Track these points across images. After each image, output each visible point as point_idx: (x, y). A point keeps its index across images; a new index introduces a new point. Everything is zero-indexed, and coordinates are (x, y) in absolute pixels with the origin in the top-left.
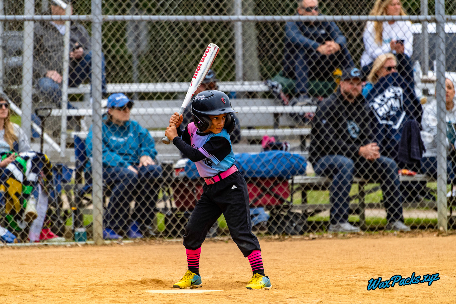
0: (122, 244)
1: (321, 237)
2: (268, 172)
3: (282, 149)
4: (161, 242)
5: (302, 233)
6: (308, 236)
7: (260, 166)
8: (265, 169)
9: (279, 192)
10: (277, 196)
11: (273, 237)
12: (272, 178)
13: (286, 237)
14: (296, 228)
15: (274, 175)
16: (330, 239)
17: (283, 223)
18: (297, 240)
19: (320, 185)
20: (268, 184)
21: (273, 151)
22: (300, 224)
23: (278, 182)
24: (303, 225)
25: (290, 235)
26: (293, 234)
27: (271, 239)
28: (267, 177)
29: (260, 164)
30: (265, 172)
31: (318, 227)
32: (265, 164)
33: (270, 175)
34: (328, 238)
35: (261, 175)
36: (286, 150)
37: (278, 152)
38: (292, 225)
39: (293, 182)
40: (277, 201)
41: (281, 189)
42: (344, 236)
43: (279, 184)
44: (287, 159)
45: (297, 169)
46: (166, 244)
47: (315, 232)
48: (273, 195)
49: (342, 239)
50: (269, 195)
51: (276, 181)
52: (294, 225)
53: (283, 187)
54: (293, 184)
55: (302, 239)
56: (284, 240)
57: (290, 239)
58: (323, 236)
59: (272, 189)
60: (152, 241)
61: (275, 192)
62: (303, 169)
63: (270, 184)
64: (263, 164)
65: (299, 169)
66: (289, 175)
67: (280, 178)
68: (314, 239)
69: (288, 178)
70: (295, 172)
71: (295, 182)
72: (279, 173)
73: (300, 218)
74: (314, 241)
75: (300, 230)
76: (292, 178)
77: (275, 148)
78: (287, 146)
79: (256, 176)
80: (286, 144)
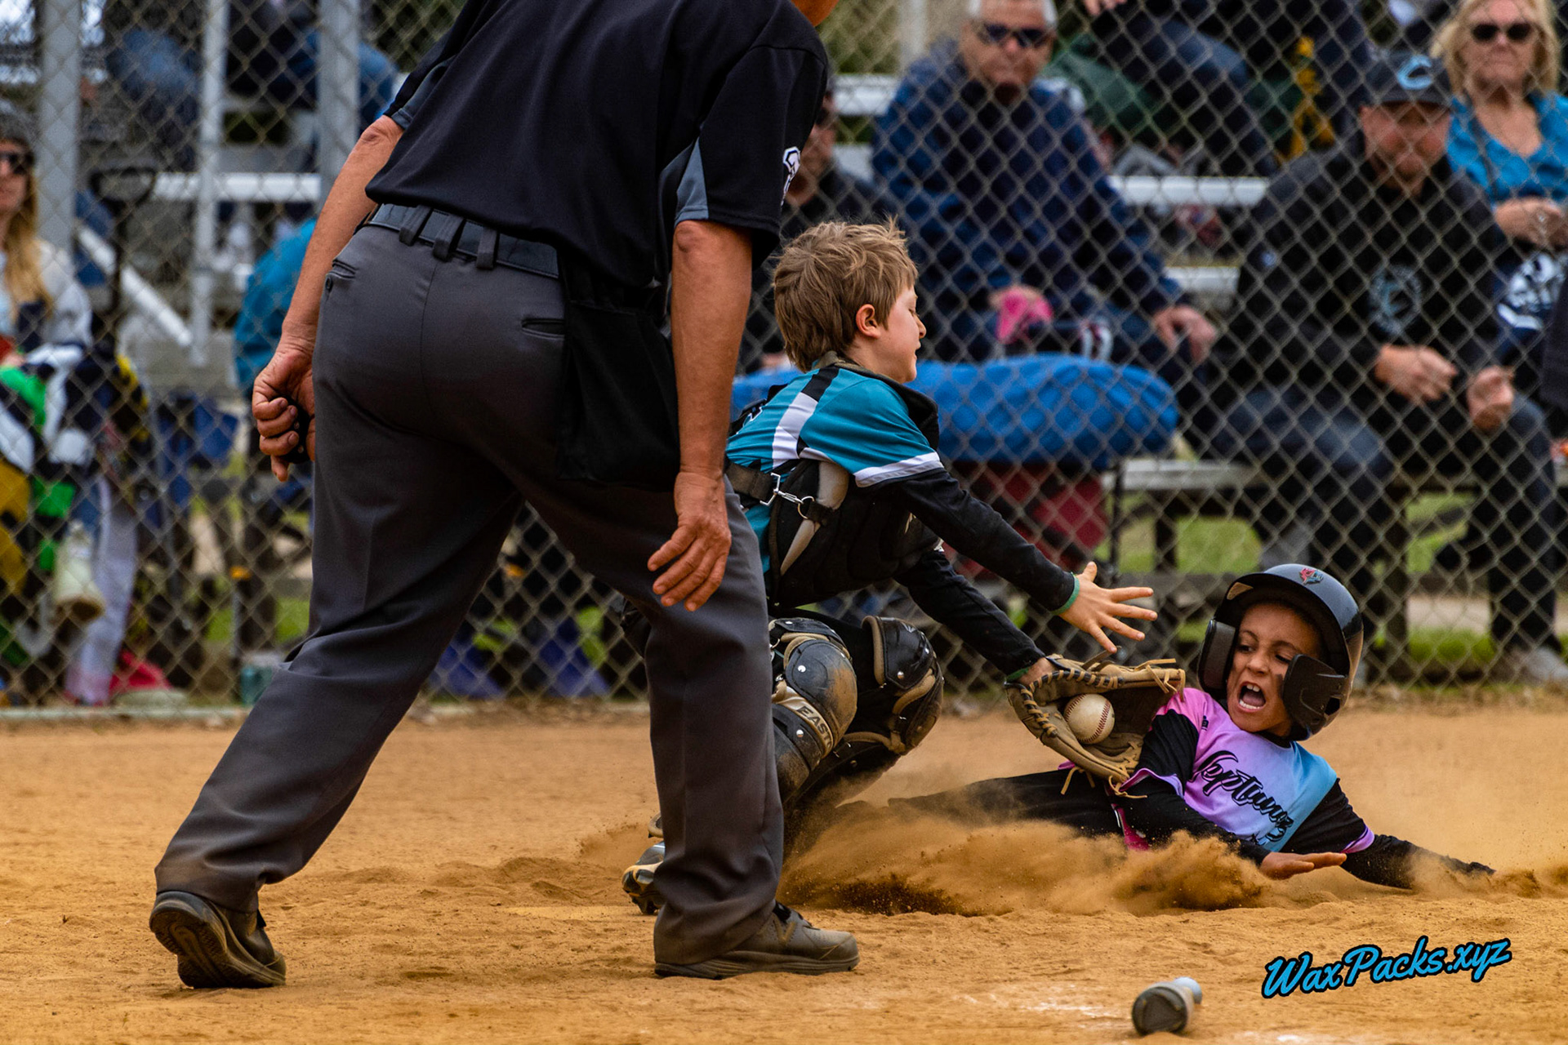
0: (430, 719)
2: (1020, 442)
3: (1076, 349)
4: (586, 714)
7: (990, 417)
8: (1008, 430)
9: (1064, 523)
10: (1053, 537)
12: (1035, 465)
15: (1044, 454)
19: (1228, 499)
20: (1018, 487)
21: (1043, 359)
23: (1062, 480)
28: (1018, 463)
29: (988, 406)
30: (1007, 440)
32: (1011, 408)
33: (1026, 454)
35: (992, 453)
37: (1063, 361)
39: (1118, 482)
41: (1071, 511)
43: (1063, 489)
44: (1097, 390)
45: (1139, 430)
46: (608, 724)
48: (1038, 532)
51: (1052, 479)
53: (1079, 501)
54: (1118, 490)
59: (1034, 509)
60: (552, 710)
61: (1047, 522)
62: (1161, 433)
63: (1026, 487)
64: (1000, 407)
65: (1147, 432)
66: (1104, 455)
67: (1070, 467)
69: (1100, 468)
70: (1130, 443)
71: (1128, 482)
72: (1063, 445)
76: (1117, 470)
78: (1097, 339)
79: (974, 455)
80: (1093, 329)
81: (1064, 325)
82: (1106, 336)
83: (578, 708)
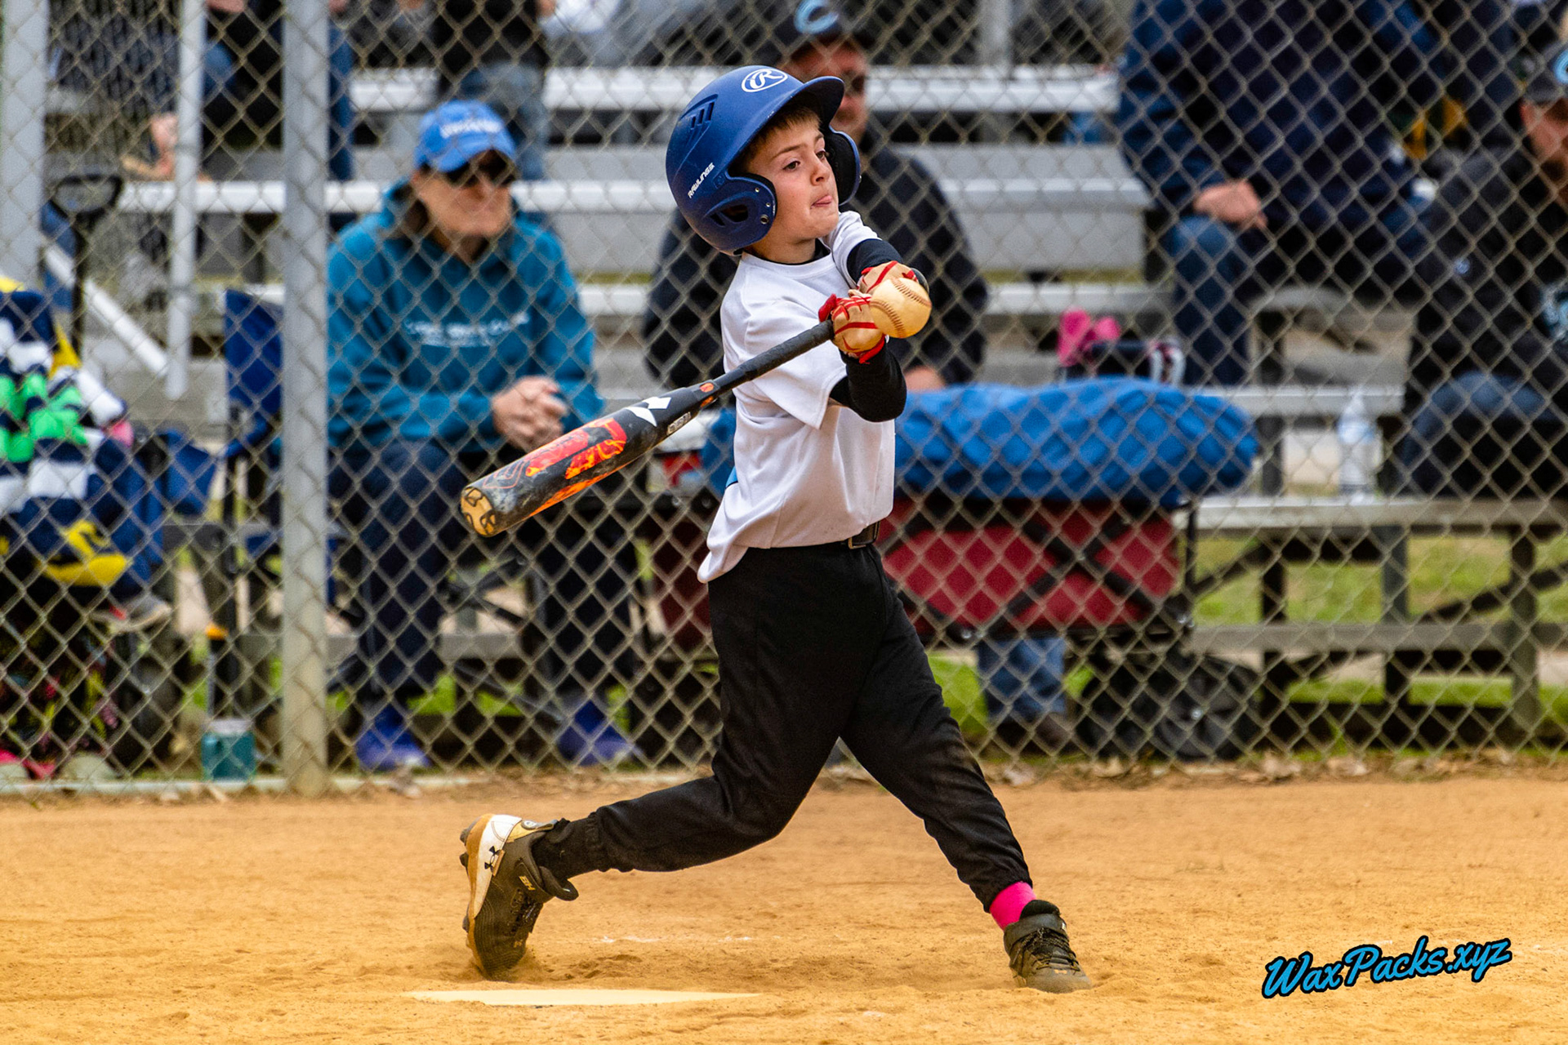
0: (413, 791)
1: (1314, 769)
2: (1079, 476)
3: (1144, 371)
4: (589, 785)
5: (1229, 753)
6: (1254, 767)
7: (1045, 448)
8: (1065, 463)
9: (1129, 569)
10: (1116, 583)
11: (1097, 768)
12: (1097, 503)
13: (1157, 771)
14: (1202, 728)
15: (1106, 491)
16: (1357, 779)
17: (1146, 709)
18: (1206, 782)
19: (1314, 540)
20: (1077, 528)
21: (1104, 382)
22: (1224, 713)
23: (1127, 520)
24: (1236, 718)
25: (1173, 759)
26: (1189, 757)
27: (1086, 776)
28: (1076, 499)
29: (1044, 436)
30: (1065, 474)
31: (1304, 727)
32: (1067, 438)
33: (1086, 490)
34: (1346, 778)
35: (1046, 490)
36: (1164, 376)
37: (1129, 384)
38: (1187, 718)
39: (1192, 519)
40: (1119, 605)
41: (1137, 553)
42: (1420, 767)
43: (1127, 529)
44: (1166, 417)
45: (1213, 463)
47: (1287, 749)
48: (1099, 577)
49: (1408, 779)
50: (1080, 575)
51: (1116, 518)
52: (1197, 714)
53: (1146, 542)
54: (1192, 531)
55: (1231, 780)
56: (1147, 781)
57: (1173, 779)
58: (1325, 768)
59: (1096, 552)
60: (550, 780)
61: (1110, 567)
62: (1239, 463)
63: (1087, 528)
64: (1056, 437)
65: (1222, 464)
66: (1174, 491)
67: (1135, 504)
68: (1279, 780)
69: (1171, 506)
70: (1204, 477)
71: (1202, 522)
72: (1128, 479)
73: (1224, 684)
74: (1280, 790)
75: (1220, 742)
76: (1189, 507)
77: (1112, 368)
78: (1168, 361)
79: (1026, 491)
80: (1163, 348)
81: (1129, 345)
82: (1177, 356)
83: (581, 779)
